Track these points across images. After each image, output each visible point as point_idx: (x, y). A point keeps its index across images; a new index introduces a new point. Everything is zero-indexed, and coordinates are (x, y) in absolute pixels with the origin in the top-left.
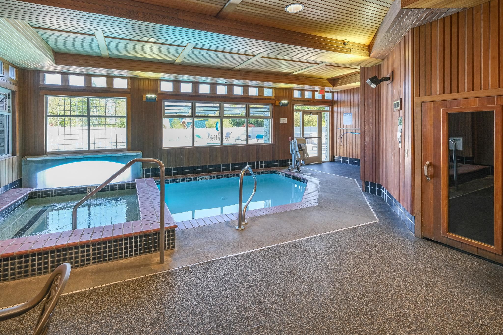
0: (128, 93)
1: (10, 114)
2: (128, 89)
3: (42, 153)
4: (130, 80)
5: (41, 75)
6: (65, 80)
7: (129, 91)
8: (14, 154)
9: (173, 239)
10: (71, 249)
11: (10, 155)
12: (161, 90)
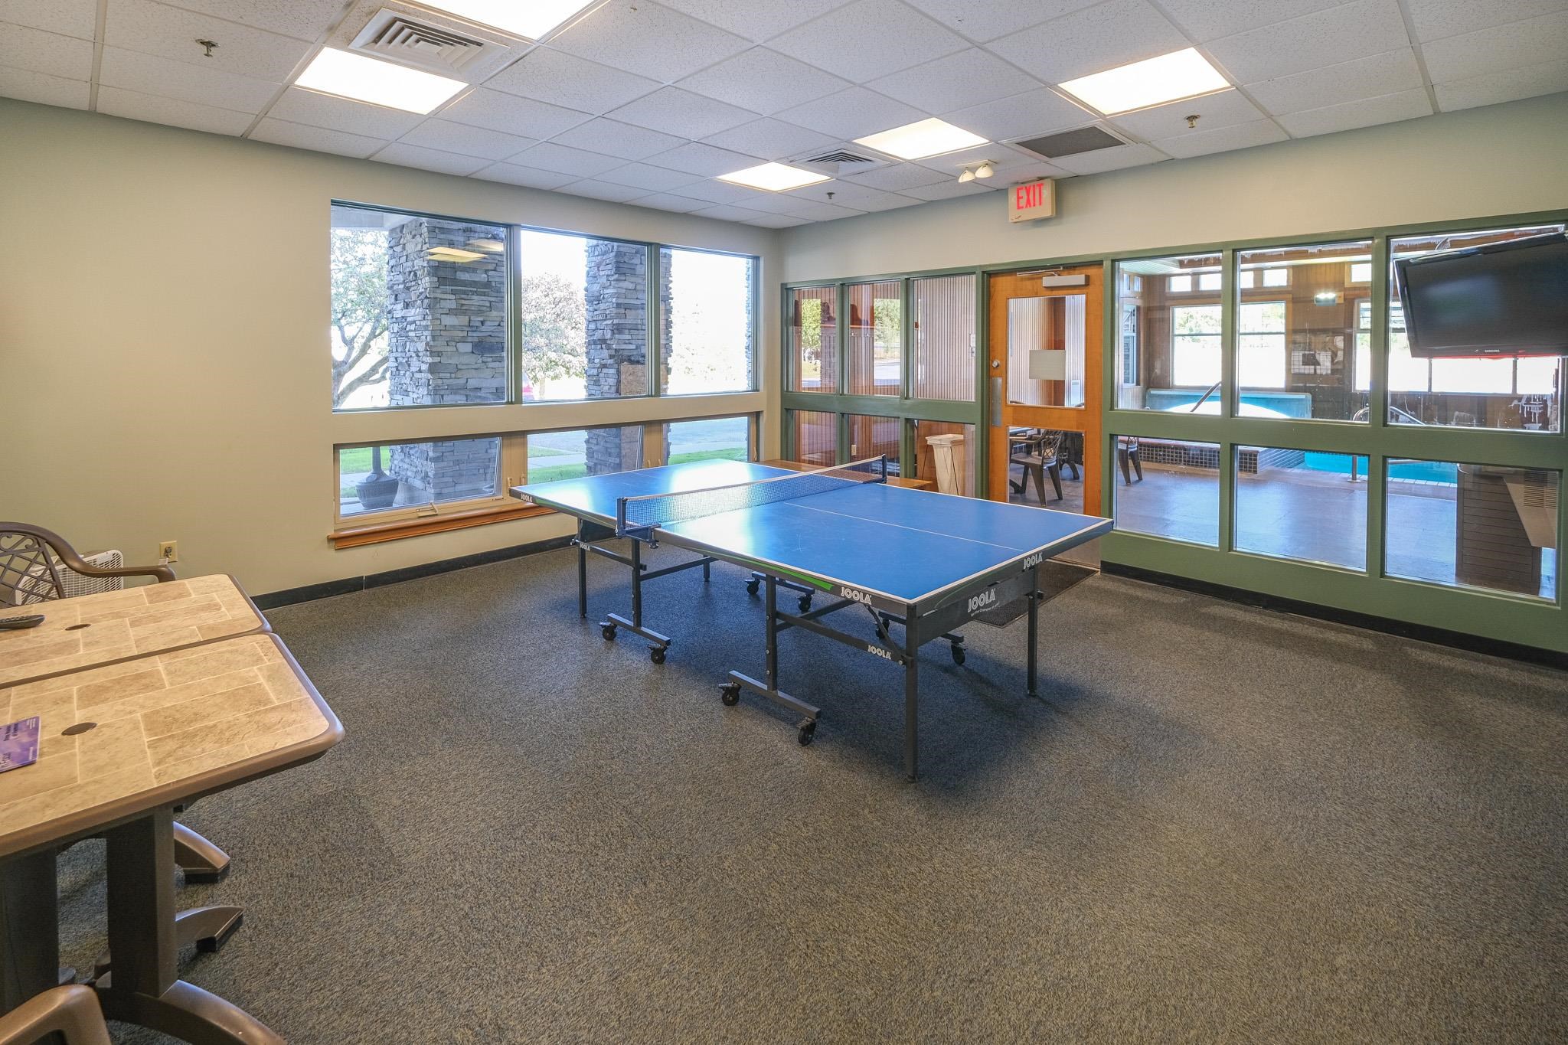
0: (1288, 292)
1: (1135, 335)
2: (1287, 286)
3: (1168, 387)
4: (1291, 271)
5: (1167, 279)
6: (1196, 283)
7: (1290, 289)
8: (1138, 384)
9: (1256, 464)
10: (1168, 448)
11: (1135, 384)
12: (1353, 281)
